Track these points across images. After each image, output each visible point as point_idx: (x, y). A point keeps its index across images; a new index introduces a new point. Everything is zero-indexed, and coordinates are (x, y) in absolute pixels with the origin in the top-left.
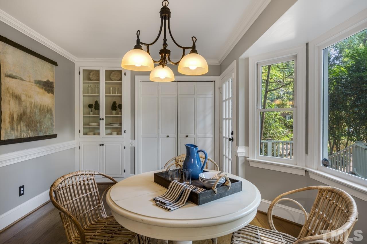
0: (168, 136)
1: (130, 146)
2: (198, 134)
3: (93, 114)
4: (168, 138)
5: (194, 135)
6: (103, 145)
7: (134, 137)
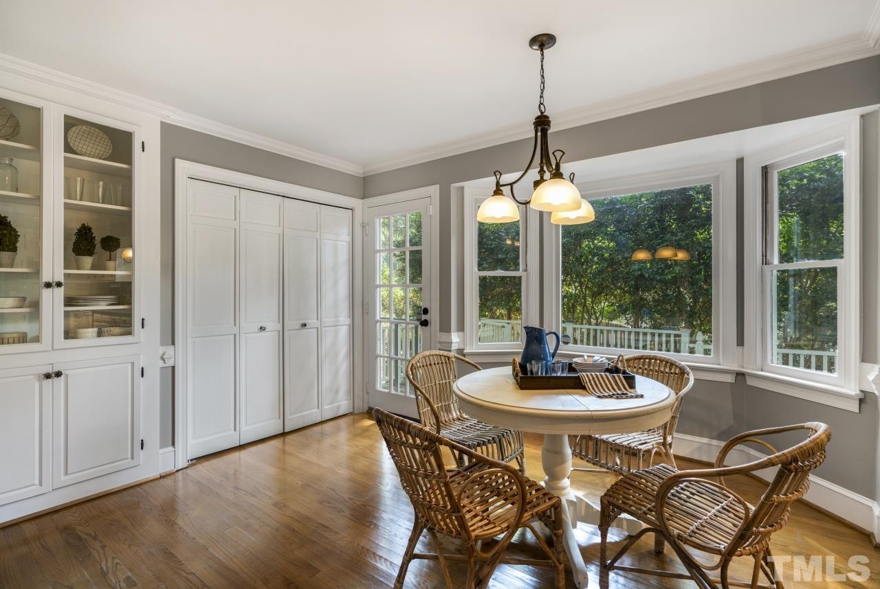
0: (262, 329)
2: (324, 320)
4: (263, 334)
5: (315, 321)
6: (58, 374)
7: (171, 338)
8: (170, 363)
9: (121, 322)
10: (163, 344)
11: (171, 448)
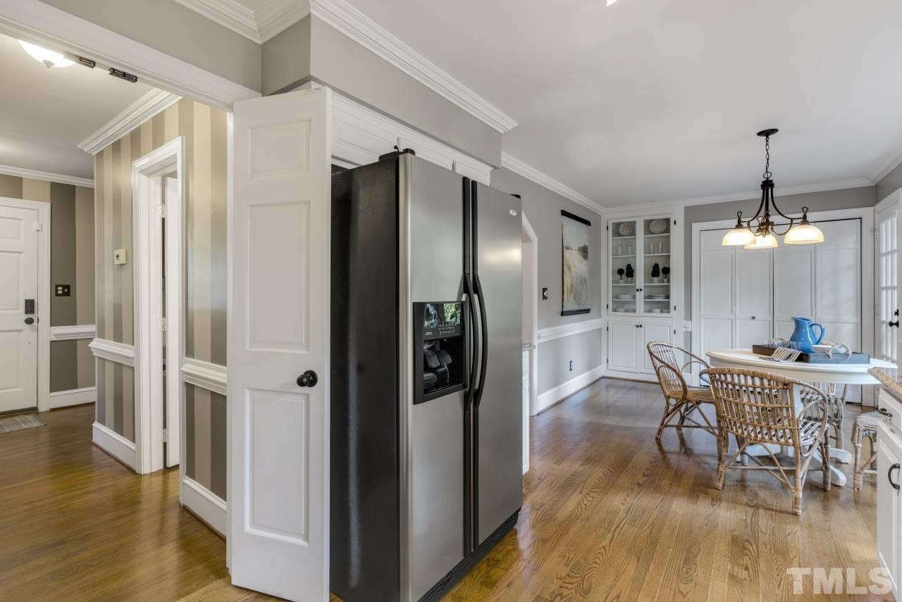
0: (754, 318)
1: (684, 329)
3: (624, 283)
4: (754, 321)
6: (641, 326)
7: (689, 316)
8: (689, 330)
9: (665, 307)
10: (685, 319)
11: (689, 374)
